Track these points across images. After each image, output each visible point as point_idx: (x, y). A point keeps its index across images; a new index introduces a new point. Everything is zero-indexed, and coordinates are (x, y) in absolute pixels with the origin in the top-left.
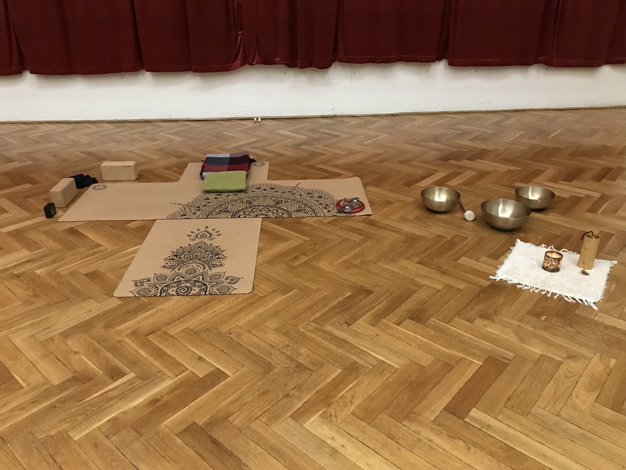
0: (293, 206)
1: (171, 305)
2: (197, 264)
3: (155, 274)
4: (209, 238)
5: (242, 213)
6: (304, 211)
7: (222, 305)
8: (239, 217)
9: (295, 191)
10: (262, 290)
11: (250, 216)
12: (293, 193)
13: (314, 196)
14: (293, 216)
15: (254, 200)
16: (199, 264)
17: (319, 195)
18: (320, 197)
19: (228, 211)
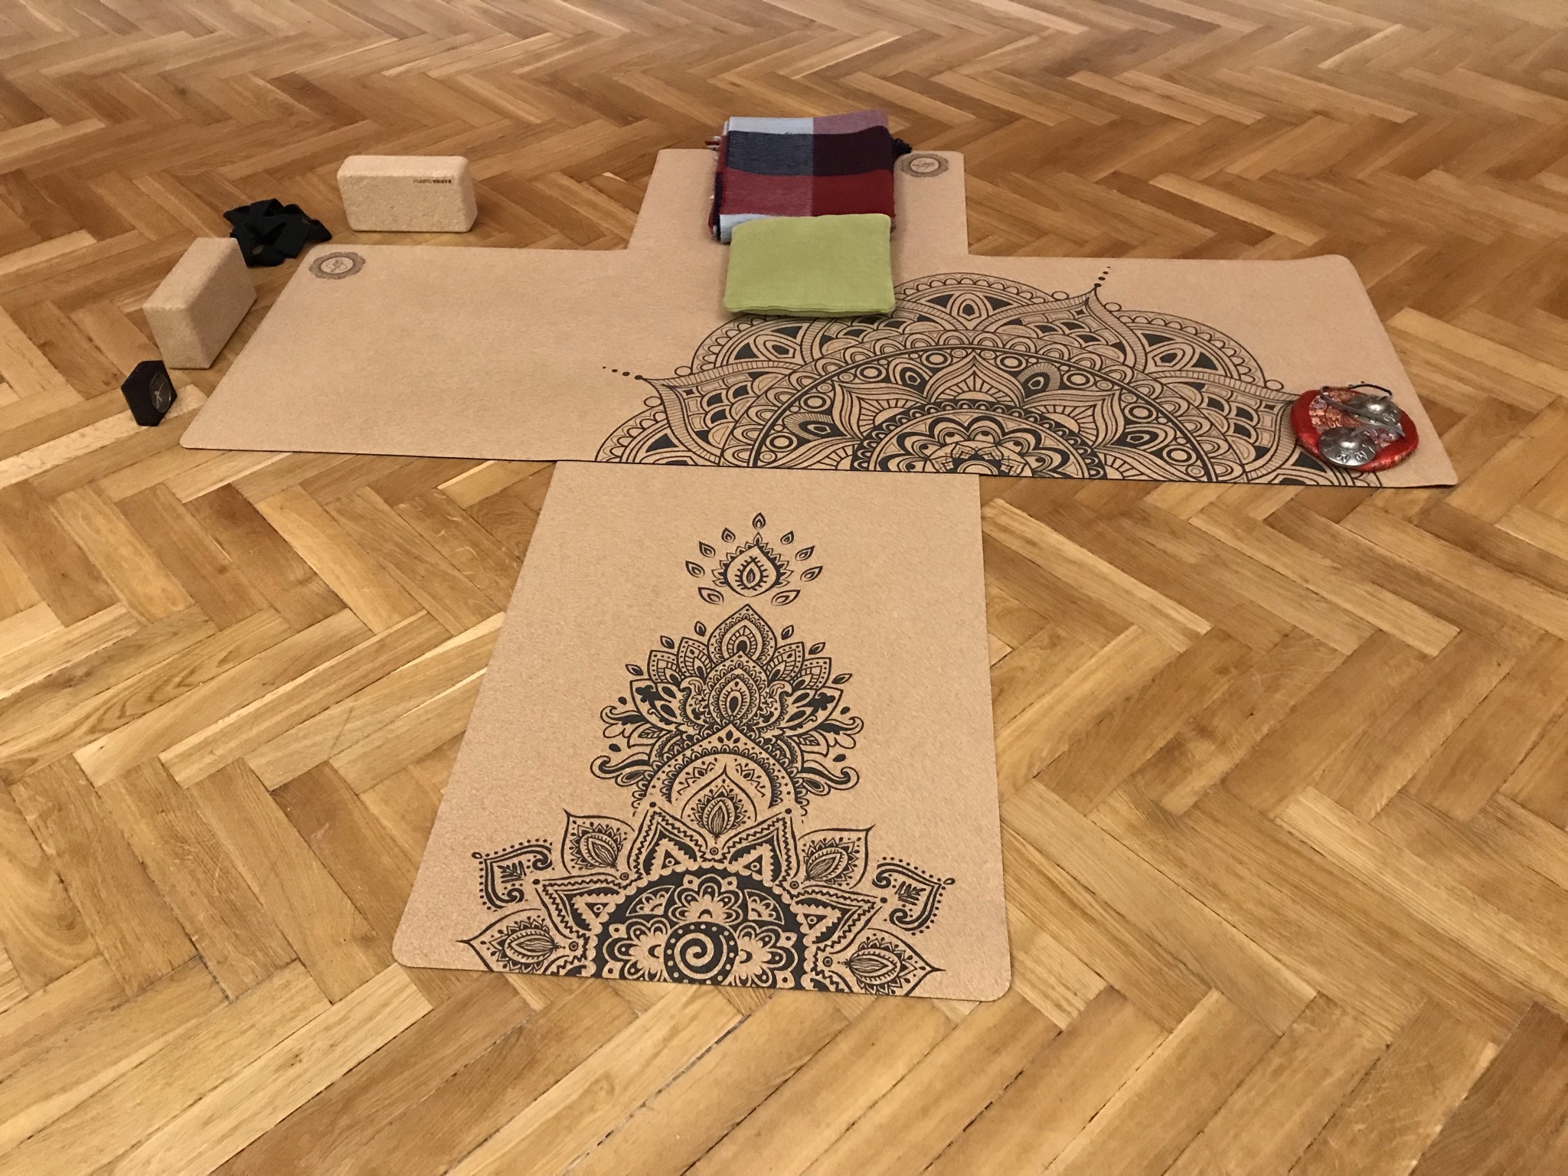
0: (1098, 409)
1: (647, 1044)
2: (743, 761)
3: (569, 815)
4: (776, 590)
5: (893, 448)
6: (1154, 446)
7: (883, 1081)
8: (884, 466)
9: (1094, 325)
10: (1052, 981)
11: (929, 467)
12: (1086, 331)
13: (1180, 354)
14: (1112, 474)
15: (935, 371)
16: (752, 765)
17: (1198, 350)
18: (1204, 362)
19: (835, 432)
